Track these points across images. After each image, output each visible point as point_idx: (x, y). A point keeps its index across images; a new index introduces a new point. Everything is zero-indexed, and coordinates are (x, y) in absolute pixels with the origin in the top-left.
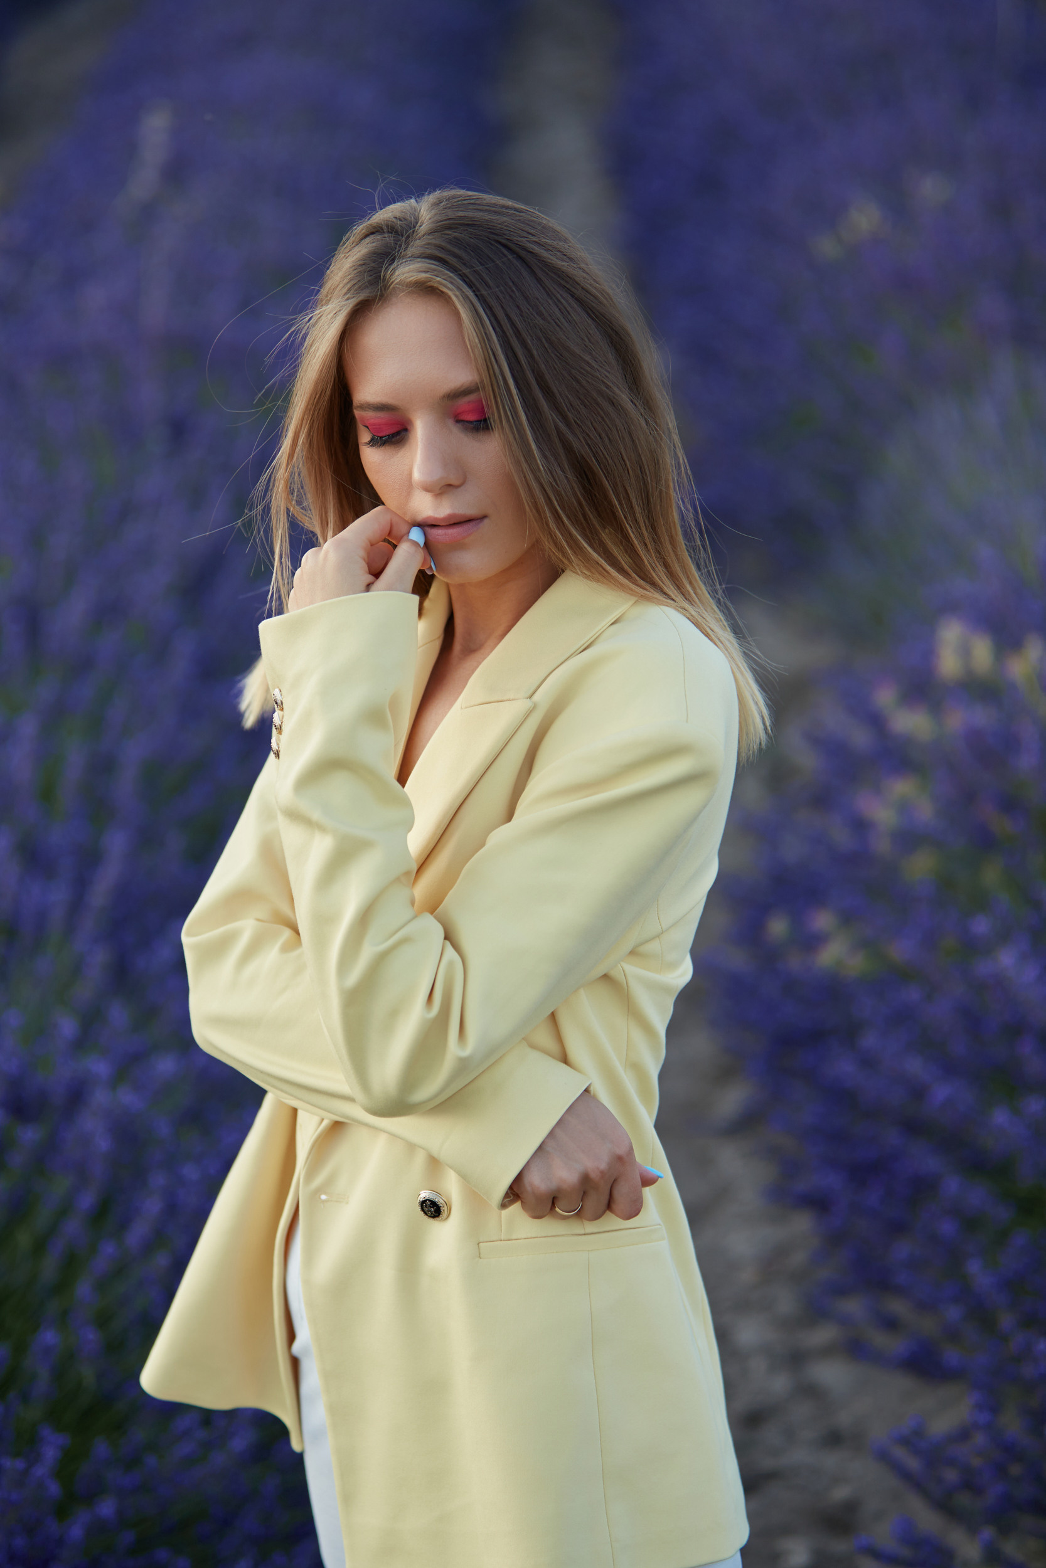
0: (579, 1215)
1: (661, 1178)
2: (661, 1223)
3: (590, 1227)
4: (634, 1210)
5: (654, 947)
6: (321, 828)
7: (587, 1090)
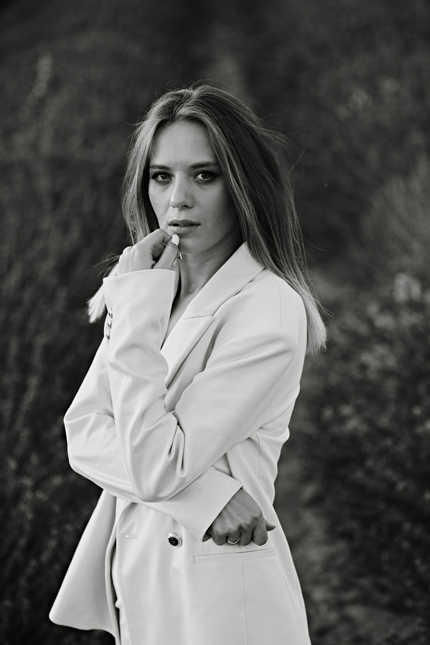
0: (239, 543)
1: (276, 527)
2: (276, 548)
3: (243, 549)
4: (263, 541)
5: (270, 425)
6: (127, 374)
7: (241, 488)
